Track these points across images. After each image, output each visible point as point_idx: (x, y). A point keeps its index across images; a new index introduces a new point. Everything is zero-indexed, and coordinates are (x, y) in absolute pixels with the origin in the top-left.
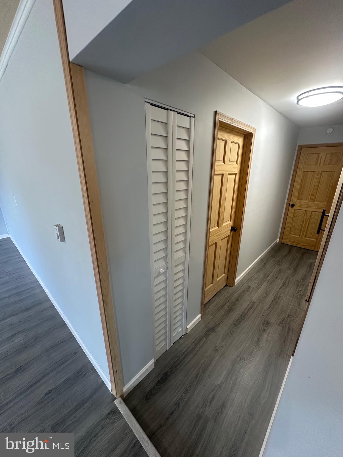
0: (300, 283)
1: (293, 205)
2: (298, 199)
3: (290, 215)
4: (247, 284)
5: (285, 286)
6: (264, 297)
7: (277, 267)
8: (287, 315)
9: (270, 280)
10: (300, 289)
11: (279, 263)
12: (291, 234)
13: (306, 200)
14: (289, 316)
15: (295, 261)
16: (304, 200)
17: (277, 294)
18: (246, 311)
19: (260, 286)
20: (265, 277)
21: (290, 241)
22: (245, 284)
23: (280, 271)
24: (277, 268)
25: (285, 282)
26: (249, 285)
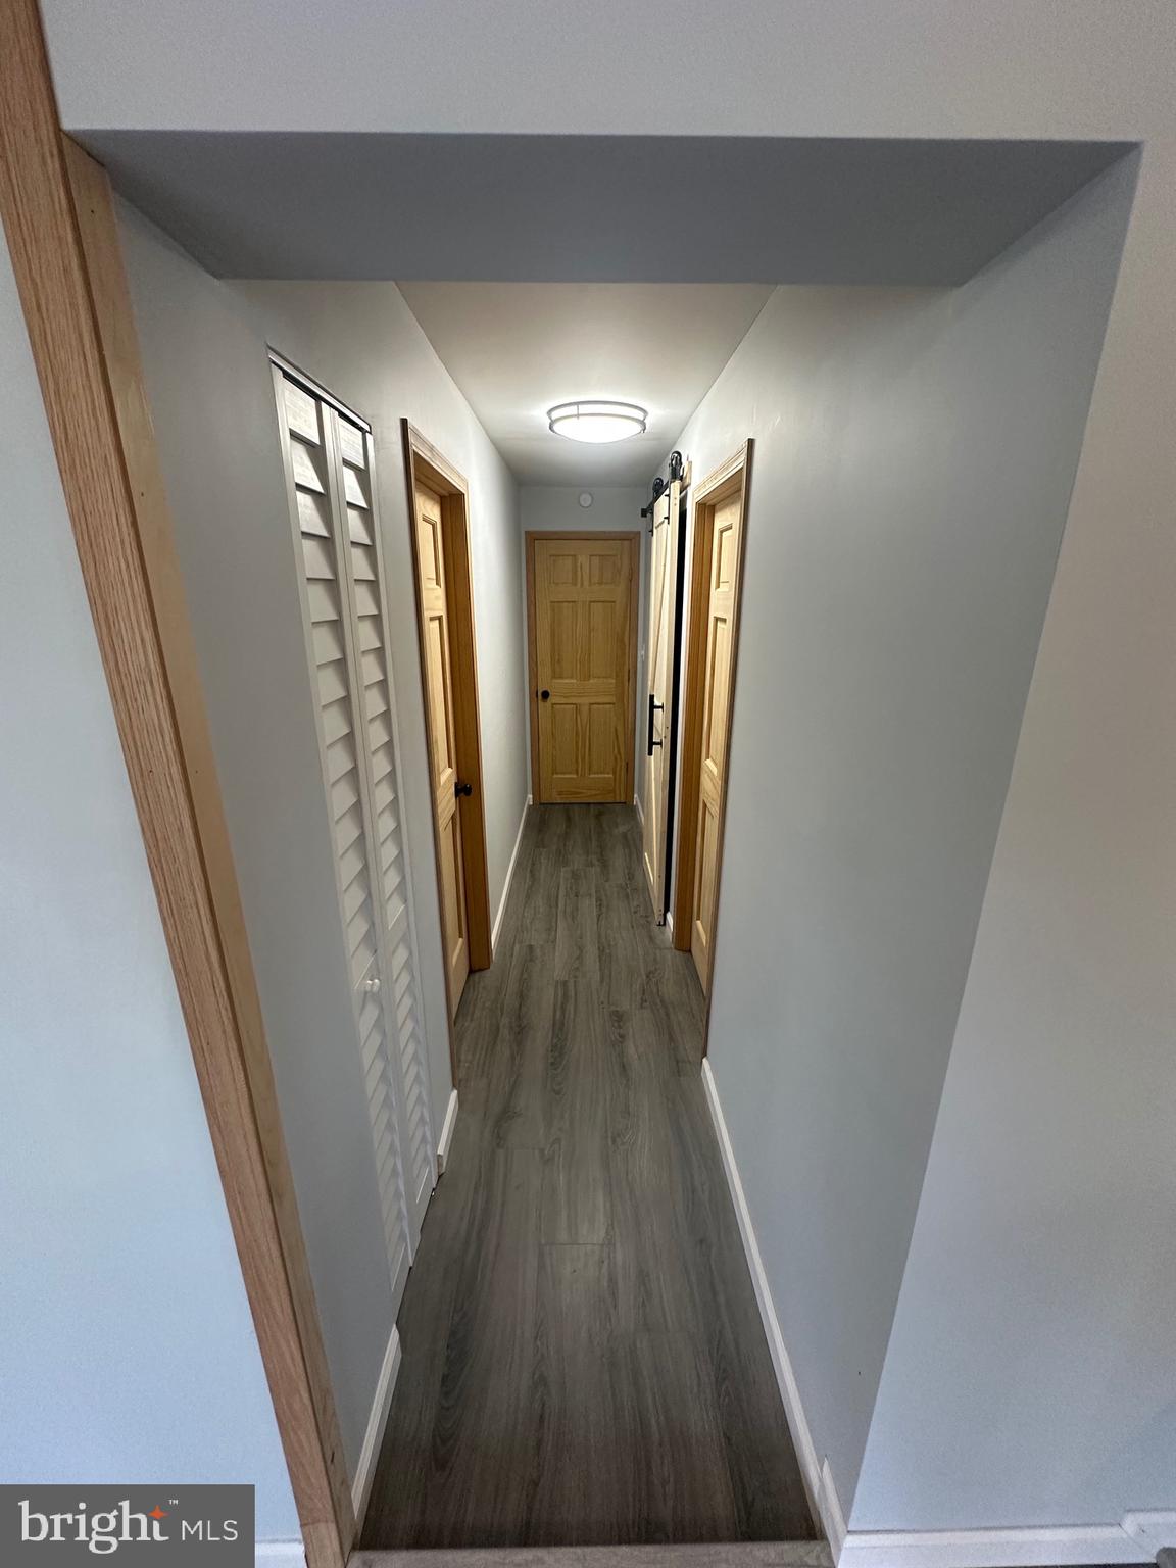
0: (628, 891)
1: (546, 695)
2: (554, 677)
3: (545, 723)
4: (521, 942)
5: (604, 909)
6: (577, 958)
7: (563, 869)
8: (645, 977)
9: (568, 909)
10: (635, 904)
11: (561, 858)
12: (557, 773)
13: (572, 677)
14: (648, 977)
15: (591, 840)
16: (567, 678)
17: (599, 936)
18: (559, 1013)
19: (553, 933)
20: (551, 907)
21: (560, 793)
22: (517, 947)
23: (575, 876)
24: (564, 872)
25: (599, 900)
26: (527, 943)
